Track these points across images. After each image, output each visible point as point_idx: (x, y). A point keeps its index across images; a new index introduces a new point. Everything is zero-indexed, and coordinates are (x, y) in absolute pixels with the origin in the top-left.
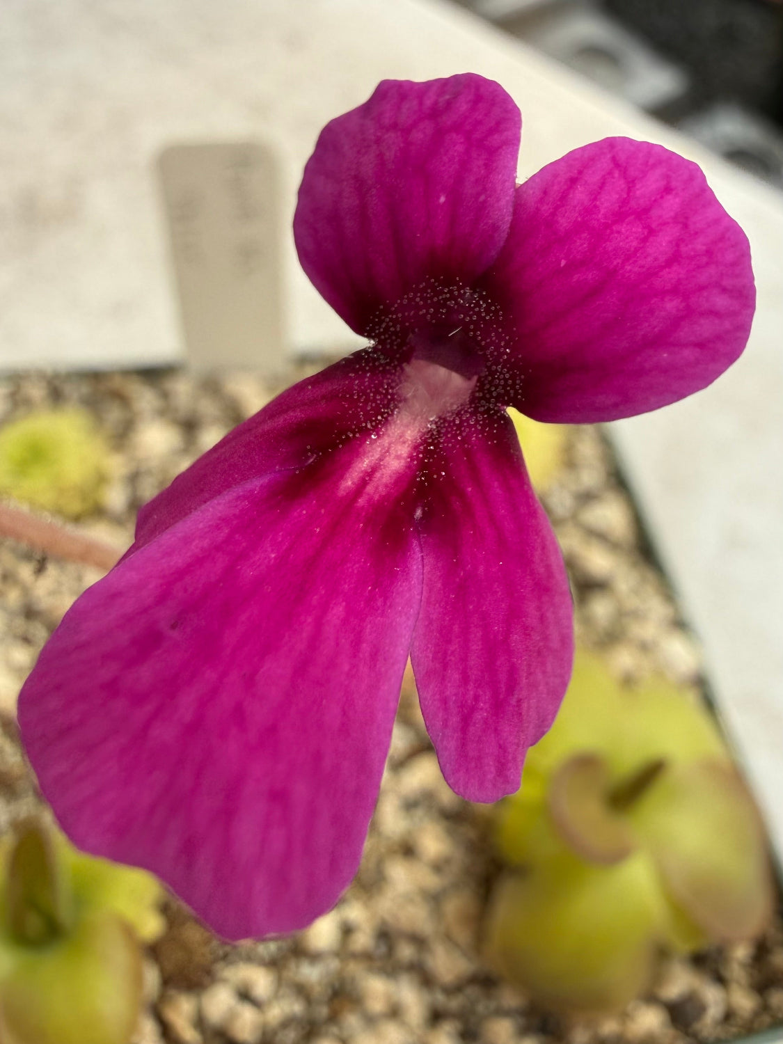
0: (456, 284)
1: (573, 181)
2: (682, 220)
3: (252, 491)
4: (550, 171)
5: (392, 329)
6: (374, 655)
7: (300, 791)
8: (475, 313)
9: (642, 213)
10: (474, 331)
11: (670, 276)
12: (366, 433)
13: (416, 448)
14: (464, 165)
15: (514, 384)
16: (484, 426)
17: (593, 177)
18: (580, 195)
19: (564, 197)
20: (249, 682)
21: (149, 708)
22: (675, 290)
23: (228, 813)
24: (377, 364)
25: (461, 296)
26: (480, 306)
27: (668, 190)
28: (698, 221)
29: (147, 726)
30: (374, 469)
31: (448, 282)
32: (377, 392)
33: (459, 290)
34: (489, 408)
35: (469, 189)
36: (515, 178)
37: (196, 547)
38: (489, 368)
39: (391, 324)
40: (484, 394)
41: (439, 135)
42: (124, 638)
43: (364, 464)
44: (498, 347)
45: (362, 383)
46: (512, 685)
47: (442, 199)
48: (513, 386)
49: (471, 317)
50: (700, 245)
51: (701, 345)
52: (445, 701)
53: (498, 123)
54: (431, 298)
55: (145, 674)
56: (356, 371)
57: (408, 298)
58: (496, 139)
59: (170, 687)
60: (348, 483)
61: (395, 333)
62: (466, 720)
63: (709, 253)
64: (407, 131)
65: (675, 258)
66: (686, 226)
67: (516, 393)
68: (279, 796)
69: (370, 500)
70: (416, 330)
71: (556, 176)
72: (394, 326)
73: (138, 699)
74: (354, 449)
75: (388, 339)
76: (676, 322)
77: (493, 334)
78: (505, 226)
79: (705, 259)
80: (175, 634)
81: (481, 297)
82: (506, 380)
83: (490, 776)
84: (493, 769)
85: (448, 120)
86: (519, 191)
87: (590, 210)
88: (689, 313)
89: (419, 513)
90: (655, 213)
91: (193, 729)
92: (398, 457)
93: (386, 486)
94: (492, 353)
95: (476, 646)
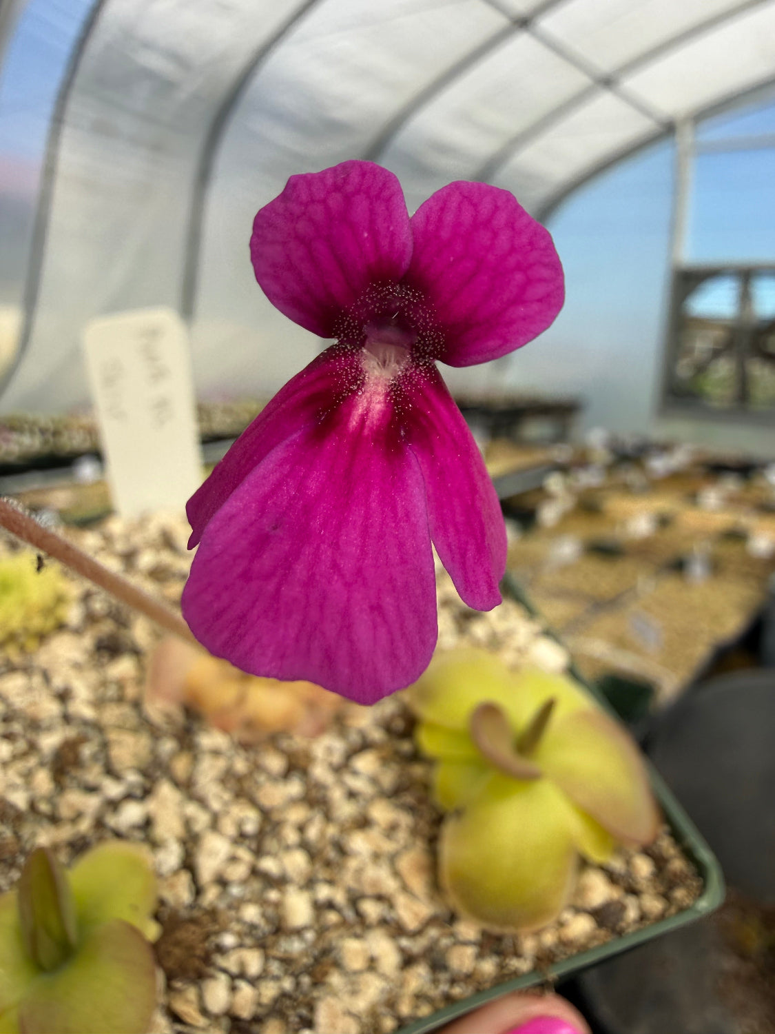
0: (390, 284)
1: (442, 209)
2: (511, 225)
3: (294, 440)
4: (426, 207)
5: (352, 324)
6: (407, 515)
7: (388, 601)
8: (407, 300)
9: (487, 223)
10: (408, 312)
11: (512, 261)
12: (355, 393)
13: (387, 395)
14: (372, 211)
15: (440, 341)
16: (426, 373)
17: (453, 204)
18: (449, 218)
19: (440, 220)
20: (336, 546)
21: (275, 580)
22: (519, 267)
23: (347, 627)
24: (346, 350)
25: (394, 291)
26: (408, 295)
27: (496, 208)
28: (520, 224)
29: (278, 590)
30: (368, 410)
31: (384, 284)
32: (351, 368)
33: (392, 288)
34: (426, 362)
35: (381, 224)
36: (407, 213)
37: (273, 478)
38: (421, 335)
39: (351, 321)
40: (421, 353)
41: (348, 199)
42: (244, 543)
43: (360, 410)
44: (425, 318)
45: (340, 365)
46: (483, 535)
47: (366, 235)
48: (439, 343)
49: (404, 302)
50: (524, 239)
51: (540, 300)
52: (449, 546)
53: (384, 184)
54: (376, 296)
55: (267, 561)
56: (334, 358)
57: (360, 300)
58: (386, 193)
59: (286, 564)
60: (354, 422)
61: (355, 327)
62: (463, 556)
63: (531, 243)
64: (324, 202)
65: (513, 250)
66: (513, 229)
67: (441, 348)
68: (377, 608)
69: (371, 429)
70: (368, 321)
71: (431, 208)
72: (354, 322)
73: (267, 577)
74: (350, 402)
75: (350, 332)
76: (523, 288)
77: (420, 311)
78: (410, 244)
79: (529, 248)
80: (279, 532)
81: (407, 289)
82: (434, 339)
83: (486, 592)
84: (485, 588)
85: (349, 188)
86: (410, 220)
87: (457, 225)
88: (529, 282)
89: (402, 433)
90: (495, 222)
91: (310, 582)
92: (379, 403)
93: (379, 420)
94: (421, 324)
95: (458, 510)
